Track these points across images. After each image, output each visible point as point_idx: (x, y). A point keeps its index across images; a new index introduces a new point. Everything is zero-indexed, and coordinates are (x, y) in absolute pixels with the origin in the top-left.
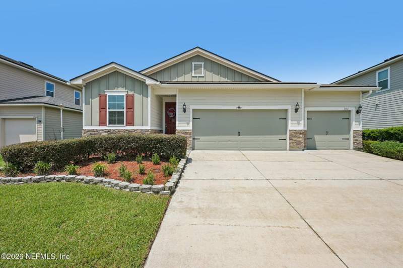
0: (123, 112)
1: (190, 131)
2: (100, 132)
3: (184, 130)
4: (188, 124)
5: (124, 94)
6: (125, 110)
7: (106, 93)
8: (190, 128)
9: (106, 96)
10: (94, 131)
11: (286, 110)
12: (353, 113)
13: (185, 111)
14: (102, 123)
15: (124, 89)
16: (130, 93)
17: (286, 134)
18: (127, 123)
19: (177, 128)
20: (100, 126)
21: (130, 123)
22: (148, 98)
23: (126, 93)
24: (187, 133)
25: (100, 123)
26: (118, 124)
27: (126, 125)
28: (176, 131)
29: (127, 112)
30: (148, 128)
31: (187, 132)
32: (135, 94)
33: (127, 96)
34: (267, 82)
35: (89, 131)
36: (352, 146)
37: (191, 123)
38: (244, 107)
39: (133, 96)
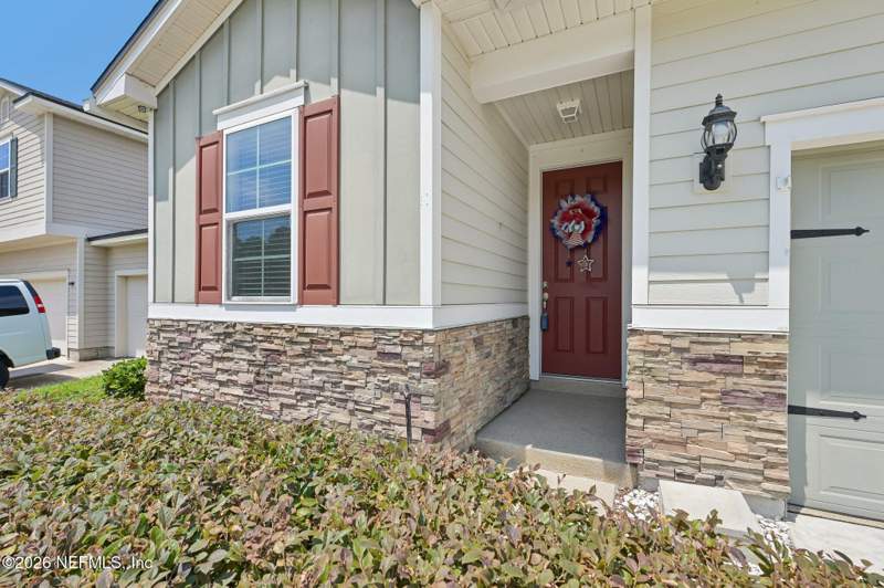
0: (288, 216)
1: (768, 349)
2: (201, 335)
3: (701, 337)
5: (290, 110)
6: (294, 208)
7: (219, 126)
8: (774, 319)
9: (219, 140)
10: (180, 331)
14: (205, 290)
15: (288, 83)
16: (323, 94)
18: (304, 286)
19: (640, 318)
20: (197, 302)
21: (324, 287)
22: (417, 101)
23: (300, 100)
24: (741, 361)
25: (200, 288)
26: (268, 293)
27: (302, 301)
28: (632, 343)
29: (304, 213)
30: (420, 318)
31: (740, 349)
32: (345, 94)
33: (306, 116)
37: (778, 274)
39: (332, 111)
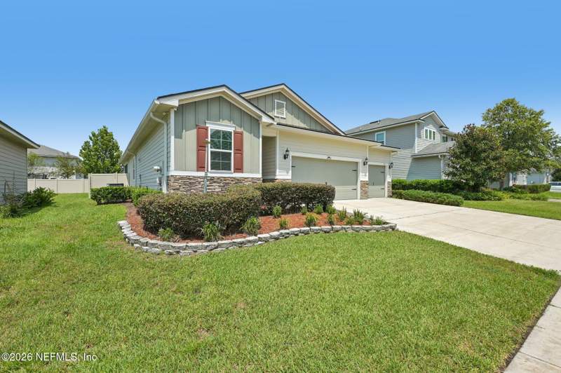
0: (230, 153)
1: (289, 181)
2: (199, 180)
3: (284, 180)
4: (288, 173)
5: (231, 130)
6: (232, 151)
7: (207, 125)
8: (290, 178)
9: (206, 129)
10: (190, 179)
11: (357, 163)
12: (387, 168)
13: (285, 157)
14: (201, 167)
15: (231, 124)
16: (239, 130)
17: (357, 184)
18: (235, 168)
19: (277, 177)
20: (198, 171)
21: (239, 169)
22: (259, 138)
23: (234, 129)
25: (198, 167)
26: (223, 169)
27: (234, 172)
29: (235, 153)
30: (259, 175)
31: (287, 181)
32: (244, 132)
33: (235, 133)
34: (336, 134)
35: (182, 178)
36: (386, 195)
37: (290, 172)
38: (333, 158)
39: (241, 134)
